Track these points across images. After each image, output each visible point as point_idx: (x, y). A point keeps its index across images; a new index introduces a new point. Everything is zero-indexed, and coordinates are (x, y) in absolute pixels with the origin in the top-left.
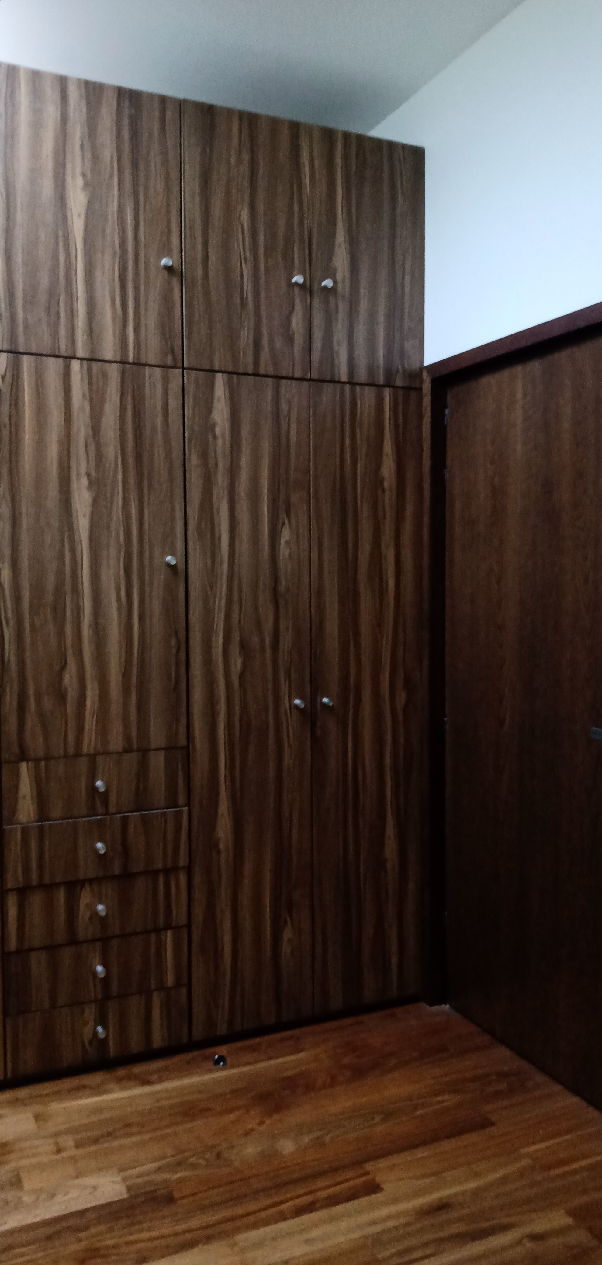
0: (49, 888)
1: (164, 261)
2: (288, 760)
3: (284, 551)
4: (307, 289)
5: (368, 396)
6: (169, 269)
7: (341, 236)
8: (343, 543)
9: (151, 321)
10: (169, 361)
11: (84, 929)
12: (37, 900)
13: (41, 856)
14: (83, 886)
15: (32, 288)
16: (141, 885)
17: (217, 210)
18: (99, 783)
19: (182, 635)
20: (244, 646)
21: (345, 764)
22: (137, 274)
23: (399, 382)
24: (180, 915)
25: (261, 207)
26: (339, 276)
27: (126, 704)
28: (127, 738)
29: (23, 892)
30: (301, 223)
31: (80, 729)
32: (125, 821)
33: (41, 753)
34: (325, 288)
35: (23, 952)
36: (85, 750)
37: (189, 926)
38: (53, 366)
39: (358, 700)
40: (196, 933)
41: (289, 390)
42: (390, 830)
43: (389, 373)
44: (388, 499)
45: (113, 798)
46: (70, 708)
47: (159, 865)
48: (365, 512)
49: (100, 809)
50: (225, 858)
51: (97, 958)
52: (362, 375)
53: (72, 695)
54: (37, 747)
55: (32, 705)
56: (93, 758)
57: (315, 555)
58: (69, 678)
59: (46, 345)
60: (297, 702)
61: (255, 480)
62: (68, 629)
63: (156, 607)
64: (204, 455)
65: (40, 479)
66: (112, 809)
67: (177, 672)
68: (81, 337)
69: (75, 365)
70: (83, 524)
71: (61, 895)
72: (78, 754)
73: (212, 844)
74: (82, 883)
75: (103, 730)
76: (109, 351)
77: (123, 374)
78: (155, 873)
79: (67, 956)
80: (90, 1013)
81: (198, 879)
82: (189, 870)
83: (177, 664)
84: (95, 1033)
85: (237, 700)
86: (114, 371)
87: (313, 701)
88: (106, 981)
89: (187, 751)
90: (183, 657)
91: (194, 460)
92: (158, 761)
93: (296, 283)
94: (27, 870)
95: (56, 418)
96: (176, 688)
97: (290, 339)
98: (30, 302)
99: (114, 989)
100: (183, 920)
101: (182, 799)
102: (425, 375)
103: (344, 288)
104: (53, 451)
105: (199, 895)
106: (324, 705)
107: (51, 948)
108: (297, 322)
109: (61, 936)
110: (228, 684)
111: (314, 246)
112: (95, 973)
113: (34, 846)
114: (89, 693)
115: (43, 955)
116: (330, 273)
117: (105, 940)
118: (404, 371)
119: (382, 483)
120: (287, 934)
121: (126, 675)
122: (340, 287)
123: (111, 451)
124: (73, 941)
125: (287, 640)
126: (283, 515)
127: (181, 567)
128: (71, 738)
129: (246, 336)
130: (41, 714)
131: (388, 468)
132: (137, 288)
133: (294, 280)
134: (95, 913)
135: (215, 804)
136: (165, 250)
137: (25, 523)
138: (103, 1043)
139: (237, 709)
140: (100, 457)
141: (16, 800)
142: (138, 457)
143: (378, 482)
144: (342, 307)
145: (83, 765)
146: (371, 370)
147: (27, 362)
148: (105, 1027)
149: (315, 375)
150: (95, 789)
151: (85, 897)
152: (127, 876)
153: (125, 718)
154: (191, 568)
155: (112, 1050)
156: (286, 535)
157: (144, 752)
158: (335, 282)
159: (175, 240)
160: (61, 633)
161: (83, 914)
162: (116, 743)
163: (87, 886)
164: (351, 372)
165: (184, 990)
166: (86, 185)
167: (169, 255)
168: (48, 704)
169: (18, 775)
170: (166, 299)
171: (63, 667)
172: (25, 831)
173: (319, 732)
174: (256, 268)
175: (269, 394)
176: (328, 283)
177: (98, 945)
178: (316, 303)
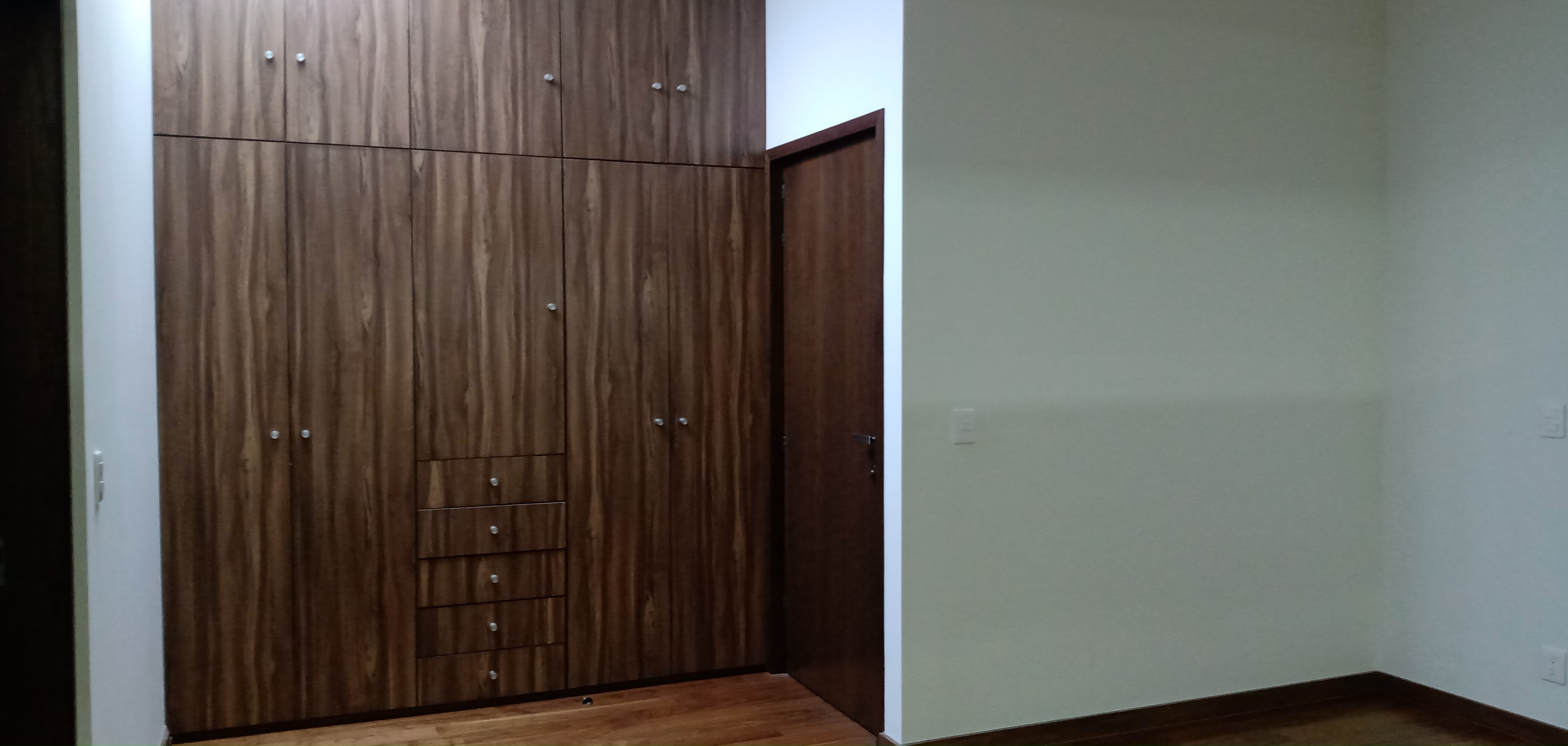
0: (453, 559)
1: (548, 77)
2: (650, 467)
3: (646, 299)
4: (665, 92)
5: (717, 177)
6: (552, 83)
7: (693, 51)
8: (697, 295)
9: (537, 121)
10: (551, 152)
11: (482, 594)
12: (443, 569)
13: (447, 534)
14: (480, 559)
15: (443, 100)
16: (527, 561)
17: (590, 33)
18: (493, 479)
19: (562, 365)
20: (613, 376)
21: (700, 471)
22: (525, 85)
23: (745, 163)
24: (558, 587)
25: (626, 30)
26: (692, 81)
27: (515, 420)
28: (516, 445)
29: (433, 561)
30: (660, 41)
31: (479, 437)
32: (514, 511)
33: (447, 455)
34: (679, 91)
35: (432, 608)
36: (482, 454)
37: (566, 595)
38: (459, 160)
39: (711, 421)
40: (573, 602)
41: (650, 171)
42: (739, 527)
43: (736, 156)
44: (737, 256)
45: (505, 491)
46: (471, 420)
47: (541, 546)
48: (716, 267)
49: (494, 501)
50: (596, 545)
51: (491, 615)
52: (712, 159)
53: (472, 410)
54: (444, 447)
55: (441, 418)
56: (489, 460)
57: (673, 304)
58: (470, 398)
59: (454, 144)
60: (657, 420)
61: (622, 246)
62: (470, 359)
63: (540, 343)
64: (580, 223)
65: (448, 245)
66: (504, 500)
67: (557, 395)
68: (481, 137)
69: (477, 158)
70: (482, 278)
71: (463, 564)
72: (477, 457)
73: (586, 533)
74: (479, 557)
75: (496, 439)
76: (503, 146)
77: (514, 163)
78: (538, 552)
79: (467, 613)
80: (484, 659)
81: (574, 558)
82: (566, 550)
83: (557, 388)
84: (489, 676)
85: (607, 417)
86: (507, 161)
87: (671, 419)
88: (498, 634)
89: (566, 456)
90: (562, 383)
91: (571, 228)
92: (541, 465)
93: (655, 89)
94: (436, 546)
95: (461, 198)
96: (557, 405)
97: (651, 134)
98: (441, 112)
99: (505, 643)
100: (561, 591)
101: (560, 494)
102: (766, 156)
103: (696, 90)
104: (458, 224)
105: (575, 571)
106: (681, 424)
107: (455, 606)
108: (657, 119)
109: (463, 598)
110: (600, 405)
111: (671, 58)
112: (489, 628)
113: (441, 526)
114: (485, 410)
115: (448, 611)
116: (684, 80)
117: (497, 603)
118: (749, 153)
119: (730, 243)
120: (649, 607)
121: (515, 397)
122: (693, 90)
123: (505, 221)
124: (472, 602)
125: (648, 372)
126: (646, 272)
127: (561, 311)
128: (471, 444)
129: (614, 133)
130: (448, 426)
131: (736, 233)
132: (525, 98)
133: (654, 85)
134: (490, 581)
135: (588, 500)
136: (547, 68)
137: (436, 279)
138: (495, 683)
139: (607, 426)
140: (495, 226)
141: (428, 490)
142: (526, 227)
143: (727, 244)
144: (695, 106)
145: (481, 465)
146: (721, 154)
147: (439, 157)
148: (497, 671)
149: (671, 160)
150: (489, 484)
151: (482, 567)
152: (515, 554)
153: (515, 431)
154: (569, 315)
155: (503, 690)
156: (648, 287)
157: (530, 456)
158: (689, 86)
159: (556, 57)
160: (464, 364)
161: (480, 581)
162: (507, 448)
163: (483, 559)
164: (703, 155)
165: (561, 648)
166: (485, 21)
167: (551, 72)
168: (454, 417)
169: (429, 470)
170: (549, 106)
171: (466, 388)
172: (435, 514)
173: (676, 445)
174: (622, 76)
175: (633, 177)
176: (681, 88)
177: (492, 606)
178: (673, 103)
